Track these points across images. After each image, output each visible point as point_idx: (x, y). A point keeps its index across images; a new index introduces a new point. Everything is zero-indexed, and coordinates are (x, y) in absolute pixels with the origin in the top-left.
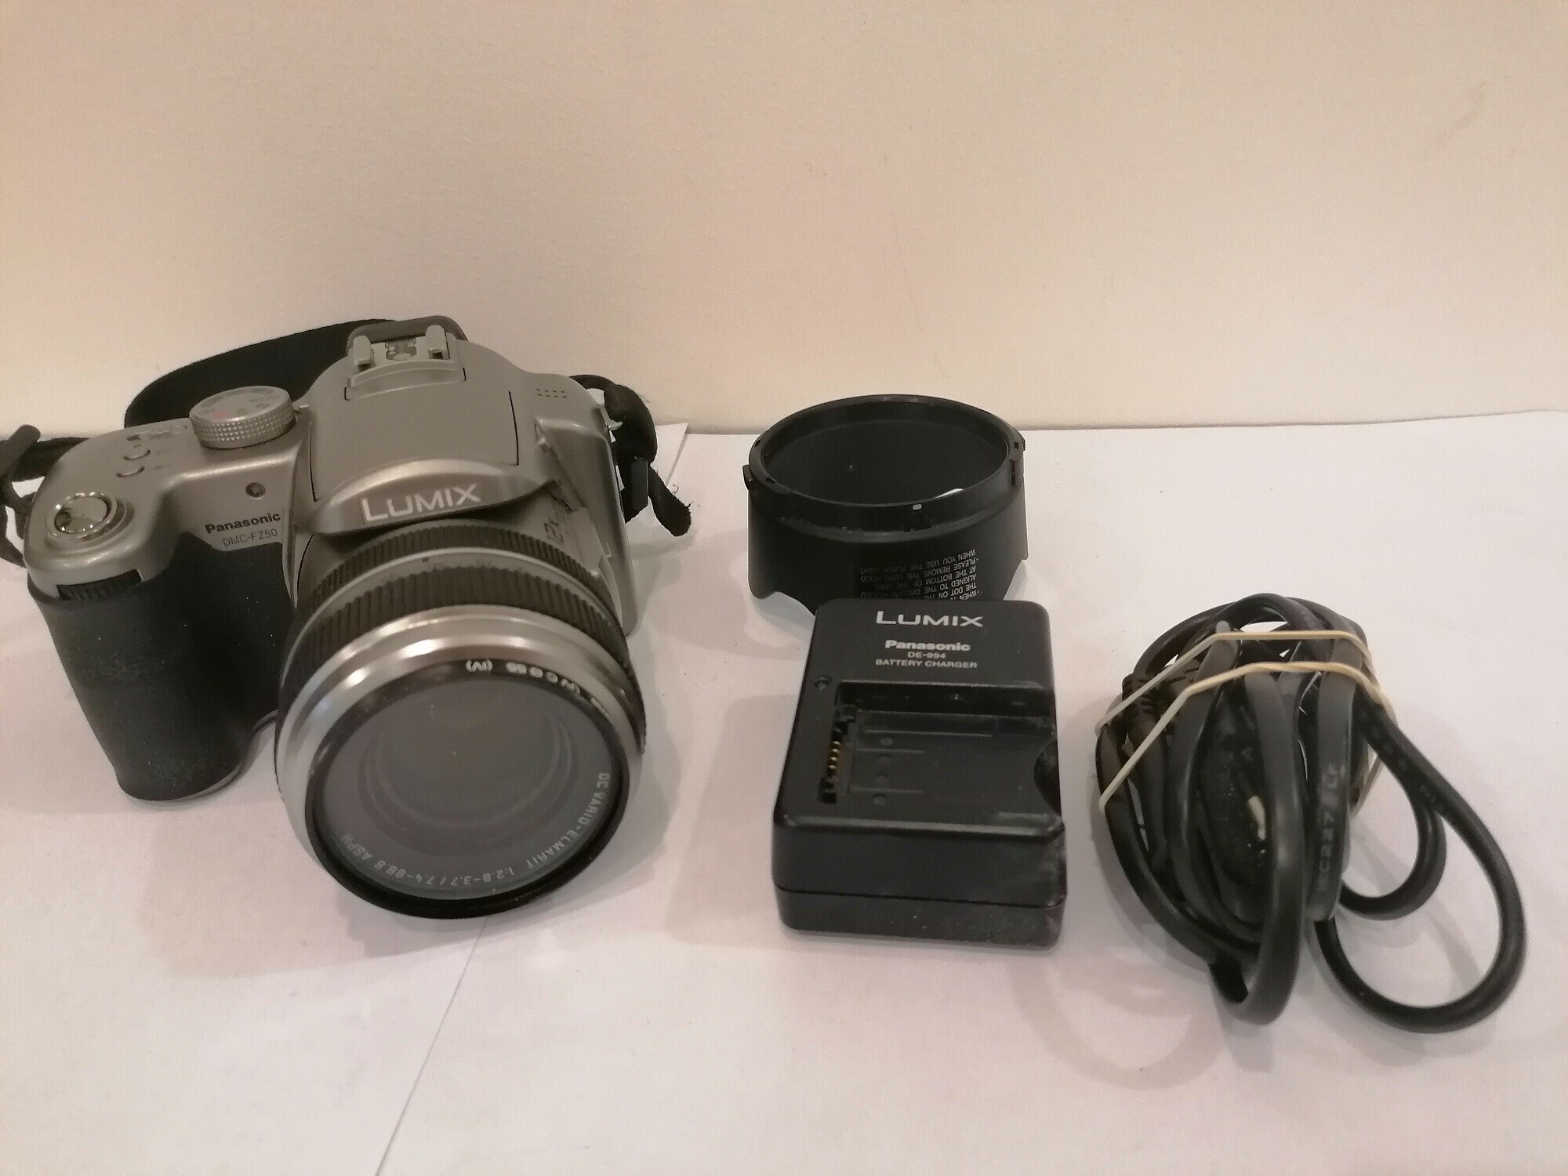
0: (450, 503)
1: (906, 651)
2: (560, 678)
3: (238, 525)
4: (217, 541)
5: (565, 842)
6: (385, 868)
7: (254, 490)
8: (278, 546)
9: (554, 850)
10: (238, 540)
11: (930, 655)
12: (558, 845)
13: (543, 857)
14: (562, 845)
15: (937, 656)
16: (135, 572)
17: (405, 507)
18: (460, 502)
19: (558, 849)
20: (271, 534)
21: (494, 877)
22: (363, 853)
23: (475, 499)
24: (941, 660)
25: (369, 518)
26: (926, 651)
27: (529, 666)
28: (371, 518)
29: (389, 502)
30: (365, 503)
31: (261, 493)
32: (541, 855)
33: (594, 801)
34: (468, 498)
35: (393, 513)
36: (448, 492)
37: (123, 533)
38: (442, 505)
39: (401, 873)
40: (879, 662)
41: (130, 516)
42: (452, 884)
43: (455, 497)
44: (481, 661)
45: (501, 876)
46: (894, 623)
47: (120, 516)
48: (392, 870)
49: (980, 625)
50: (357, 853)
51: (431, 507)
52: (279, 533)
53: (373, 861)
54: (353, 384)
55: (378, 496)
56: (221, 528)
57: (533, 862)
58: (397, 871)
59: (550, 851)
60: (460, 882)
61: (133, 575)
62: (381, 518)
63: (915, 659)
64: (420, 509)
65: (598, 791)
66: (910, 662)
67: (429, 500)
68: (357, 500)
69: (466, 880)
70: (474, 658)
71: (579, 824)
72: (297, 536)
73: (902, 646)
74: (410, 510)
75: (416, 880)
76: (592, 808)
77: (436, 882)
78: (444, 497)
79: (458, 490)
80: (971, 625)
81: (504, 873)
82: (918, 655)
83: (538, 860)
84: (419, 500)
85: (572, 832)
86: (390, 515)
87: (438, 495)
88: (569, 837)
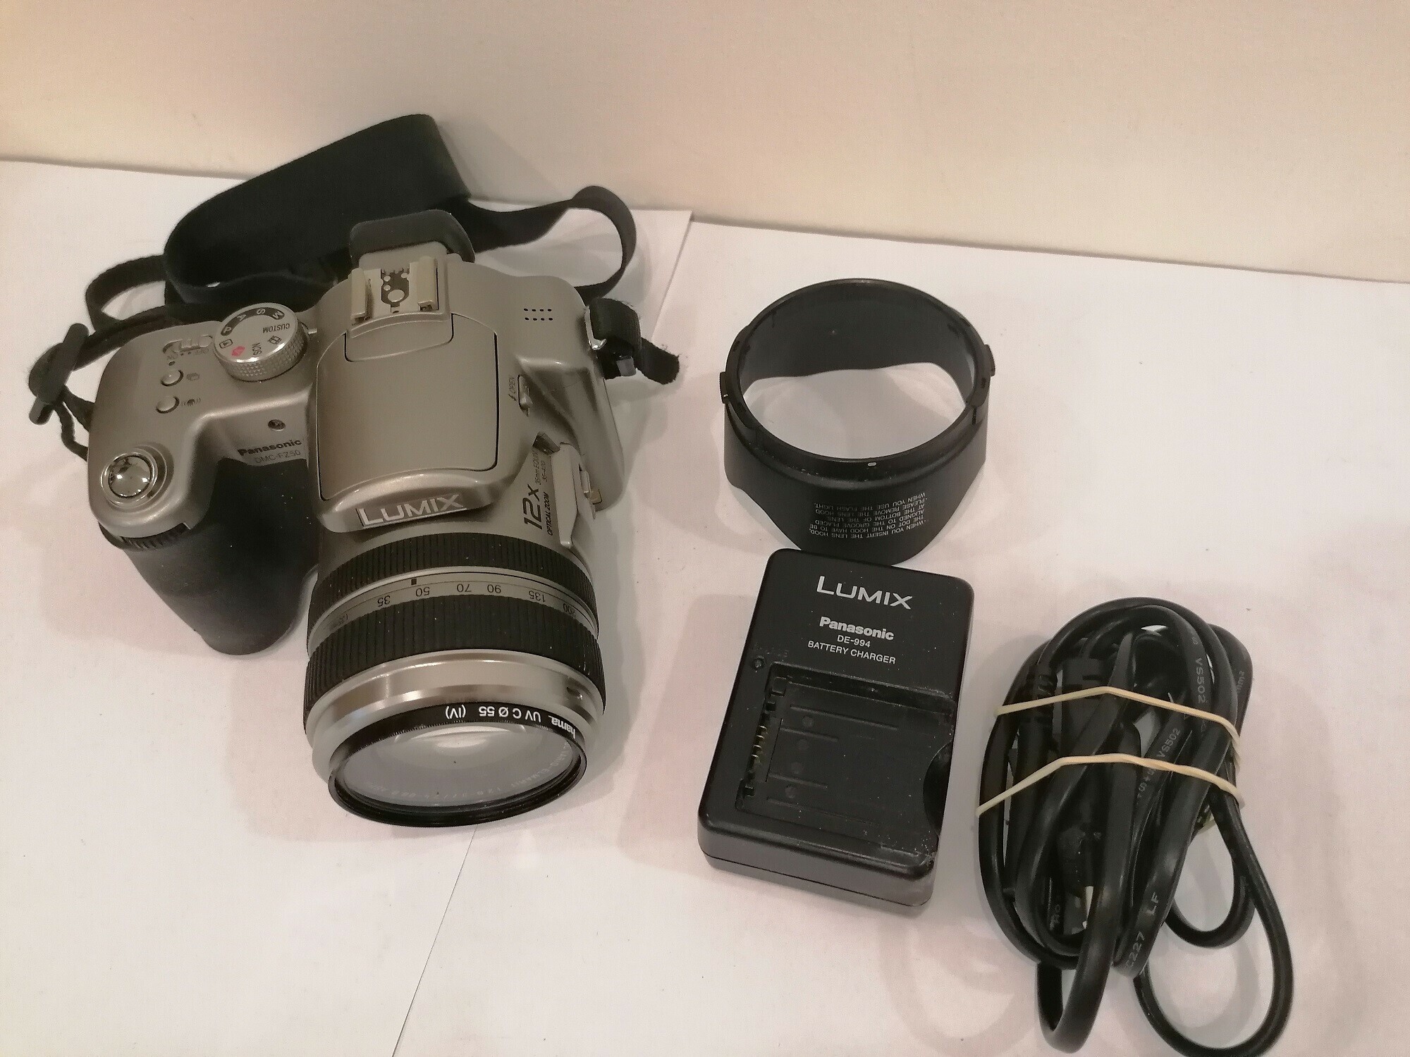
0: (436, 509)
1: (837, 632)
2: (525, 709)
3: (266, 449)
4: (250, 460)
7: (275, 424)
8: (303, 461)
10: (268, 458)
11: (857, 642)
15: (863, 643)
16: (181, 524)
17: (397, 513)
18: (446, 507)
20: (295, 453)
23: (460, 505)
24: (864, 649)
25: (366, 522)
26: (853, 636)
27: (497, 707)
28: (368, 523)
29: (383, 511)
30: (362, 512)
31: (282, 426)
34: (452, 504)
35: (387, 518)
36: (433, 502)
38: (428, 511)
40: (811, 644)
43: (440, 504)
44: (457, 707)
46: (833, 593)
49: (908, 607)
51: (419, 513)
52: (301, 452)
55: (374, 506)
61: (180, 529)
62: (378, 522)
63: (842, 644)
64: (410, 514)
66: (839, 649)
67: (418, 508)
68: (355, 510)
70: (452, 702)
73: (835, 625)
74: (402, 515)
78: (429, 503)
79: (442, 499)
80: (901, 605)
82: (846, 640)
84: (408, 507)
86: (385, 521)
87: (424, 504)
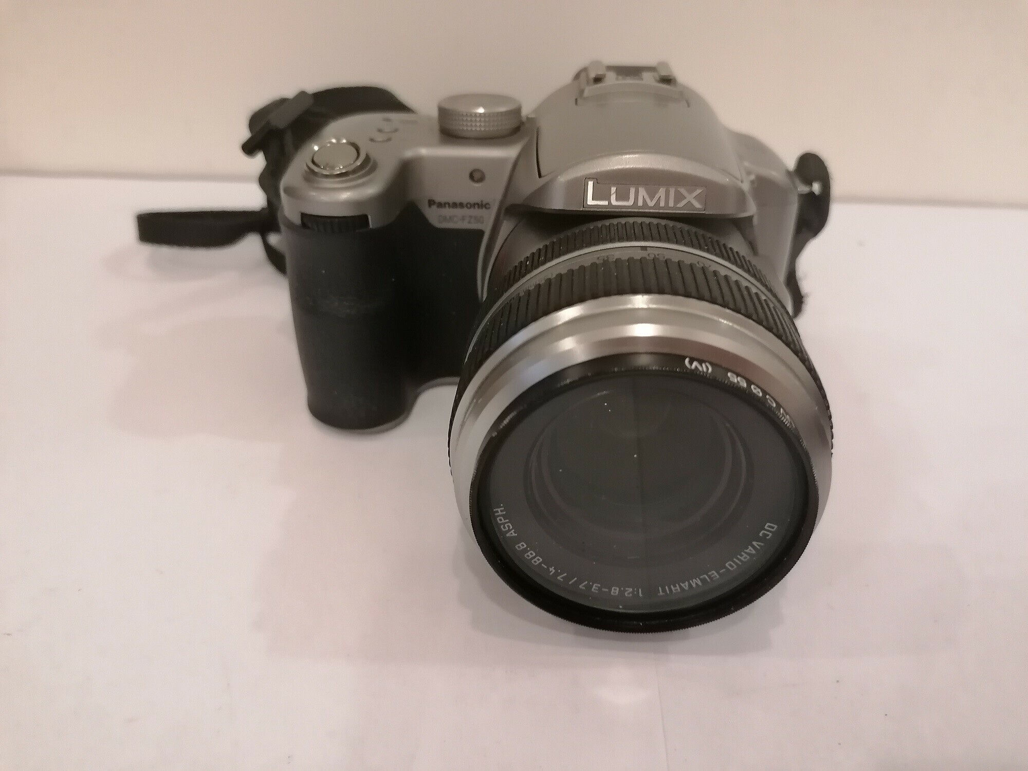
0: (671, 204)
2: (779, 406)
3: (455, 205)
4: (435, 217)
5: (704, 581)
6: (525, 551)
7: (476, 176)
8: (481, 233)
9: (690, 585)
10: (451, 219)
12: (696, 582)
13: (676, 589)
14: (700, 583)
16: (365, 217)
17: (627, 199)
18: (681, 205)
19: (694, 585)
20: (479, 220)
21: (622, 593)
22: (509, 530)
23: (697, 205)
25: (590, 202)
27: (749, 383)
28: (592, 202)
29: (613, 189)
30: (590, 185)
31: (481, 179)
32: (675, 586)
33: (750, 550)
34: (692, 202)
35: (614, 202)
36: (672, 192)
37: (364, 180)
38: (662, 204)
39: (538, 560)
41: (374, 168)
42: (580, 586)
43: (679, 197)
44: (701, 362)
45: (629, 594)
47: (367, 166)
48: (530, 554)
50: (504, 528)
51: (651, 204)
52: (485, 221)
53: (517, 540)
54: (586, 94)
55: (604, 181)
56: (440, 205)
57: (664, 590)
58: (534, 557)
59: (685, 586)
60: (589, 587)
61: (363, 219)
62: (601, 204)
65: (758, 539)
67: (652, 195)
68: (583, 180)
69: (595, 587)
70: (693, 356)
71: (726, 567)
72: (505, 221)
74: (630, 203)
75: (548, 571)
76: (745, 555)
77: (566, 579)
78: (667, 196)
79: (683, 191)
81: (632, 592)
83: (670, 590)
85: (714, 574)
87: (662, 192)
88: (709, 576)
